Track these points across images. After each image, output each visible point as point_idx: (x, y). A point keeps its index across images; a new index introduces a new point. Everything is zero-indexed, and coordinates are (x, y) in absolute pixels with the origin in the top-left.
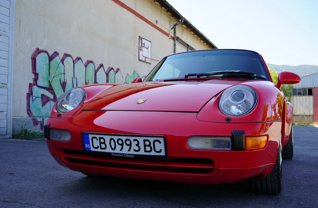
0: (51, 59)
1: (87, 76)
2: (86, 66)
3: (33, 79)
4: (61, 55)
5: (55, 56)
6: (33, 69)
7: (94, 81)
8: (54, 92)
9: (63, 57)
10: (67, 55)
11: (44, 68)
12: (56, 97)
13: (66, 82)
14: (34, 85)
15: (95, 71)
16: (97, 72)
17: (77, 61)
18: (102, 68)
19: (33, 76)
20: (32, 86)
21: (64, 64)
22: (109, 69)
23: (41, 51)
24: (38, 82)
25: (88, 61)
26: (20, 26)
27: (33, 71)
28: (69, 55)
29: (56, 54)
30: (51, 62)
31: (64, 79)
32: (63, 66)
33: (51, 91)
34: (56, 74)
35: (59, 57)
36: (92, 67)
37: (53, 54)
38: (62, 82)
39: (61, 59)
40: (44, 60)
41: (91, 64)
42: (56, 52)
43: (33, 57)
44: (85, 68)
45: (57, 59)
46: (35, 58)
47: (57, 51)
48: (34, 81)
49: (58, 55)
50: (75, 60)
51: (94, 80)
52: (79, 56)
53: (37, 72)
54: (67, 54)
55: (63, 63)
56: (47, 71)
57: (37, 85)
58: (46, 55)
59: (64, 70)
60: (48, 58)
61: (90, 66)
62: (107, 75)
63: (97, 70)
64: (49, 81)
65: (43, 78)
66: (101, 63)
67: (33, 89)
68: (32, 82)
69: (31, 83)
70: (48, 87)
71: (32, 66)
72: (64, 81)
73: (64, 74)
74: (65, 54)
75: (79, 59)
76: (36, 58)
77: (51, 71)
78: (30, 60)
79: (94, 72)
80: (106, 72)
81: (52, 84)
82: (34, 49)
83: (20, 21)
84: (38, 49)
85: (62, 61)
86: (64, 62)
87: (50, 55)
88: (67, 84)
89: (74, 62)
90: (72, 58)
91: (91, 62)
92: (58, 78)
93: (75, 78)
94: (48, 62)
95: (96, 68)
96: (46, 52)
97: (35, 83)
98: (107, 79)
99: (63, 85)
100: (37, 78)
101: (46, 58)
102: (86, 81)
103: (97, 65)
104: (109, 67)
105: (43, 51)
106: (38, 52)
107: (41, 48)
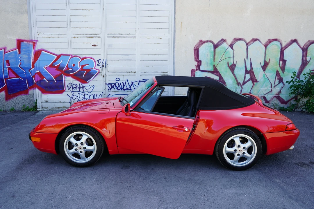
0: (216, 46)
1: (266, 56)
2: (266, 46)
3: (196, 65)
4: (229, 42)
5: (223, 43)
6: (195, 58)
7: (279, 59)
8: (220, 74)
9: (232, 42)
10: (237, 40)
11: (208, 55)
12: (222, 78)
13: (235, 63)
14: (197, 70)
15: (282, 49)
16: (285, 49)
17: (252, 42)
18: (295, 44)
19: (196, 63)
20: (195, 71)
21: (234, 48)
22: (309, 43)
23: (205, 42)
24: (201, 67)
25: (269, 40)
26: (181, 27)
27: (196, 60)
28: (240, 39)
29: (223, 41)
30: (217, 49)
31: (234, 62)
32: (232, 51)
33: (216, 73)
34: (222, 59)
35: (227, 43)
36: (277, 45)
37: (219, 42)
38: (230, 65)
39: (229, 44)
40: (208, 49)
41: (275, 42)
42: (222, 40)
43: (195, 48)
44: (265, 47)
45: (225, 45)
46: (198, 49)
47: (224, 38)
48: (196, 67)
49: (226, 41)
50: (249, 42)
51: (279, 57)
52: (255, 38)
53: (200, 60)
54: (238, 38)
55: (232, 48)
56: (212, 57)
57: (200, 70)
58: (211, 44)
59: (233, 54)
60: (213, 47)
61: (273, 44)
62: (305, 50)
63: (285, 47)
64: (214, 65)
65: (207, 63)
66: (293, 39)
67: (195, 74)
68: (195, 68)
69: (193, 69)
70: (213, 70)
71: (195, 56)
72: (233, 63)
73: (233, 57)
74: (234, 39)
75: (254, 40)
76: (200, 49)
77: (216, 57)
78: (193, 51)
79: (280, 50)
80: (302, 47)
81: (218, 68)
82: (197, 42)
83: (181, 23)
84: (201, 41)
85: (231, 46)
86: (233, 46)
87: (216, 43)
88: (237, 66)
89: (247, 44)
90: (245, 41)
91: (276, 40)
92: (225, 61)
93: (249, 59)
94: (213, 49)
95: (283, 45)
96: (210, 41)
97: (197, 68)
98: (305, 54)
99: (232, 68)
100: (199, 64)
101: (211, 46)
102: (266, 60)
103: (285, 41)
104: (309, 41)
105: (207, 41)
106: (201, 43)
107: (204, 40)
